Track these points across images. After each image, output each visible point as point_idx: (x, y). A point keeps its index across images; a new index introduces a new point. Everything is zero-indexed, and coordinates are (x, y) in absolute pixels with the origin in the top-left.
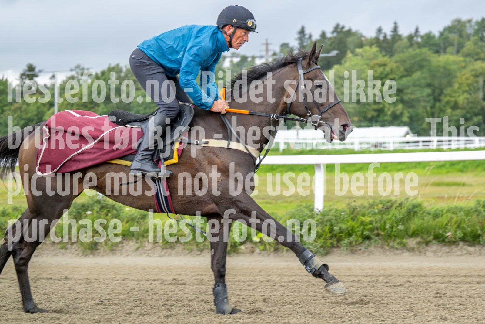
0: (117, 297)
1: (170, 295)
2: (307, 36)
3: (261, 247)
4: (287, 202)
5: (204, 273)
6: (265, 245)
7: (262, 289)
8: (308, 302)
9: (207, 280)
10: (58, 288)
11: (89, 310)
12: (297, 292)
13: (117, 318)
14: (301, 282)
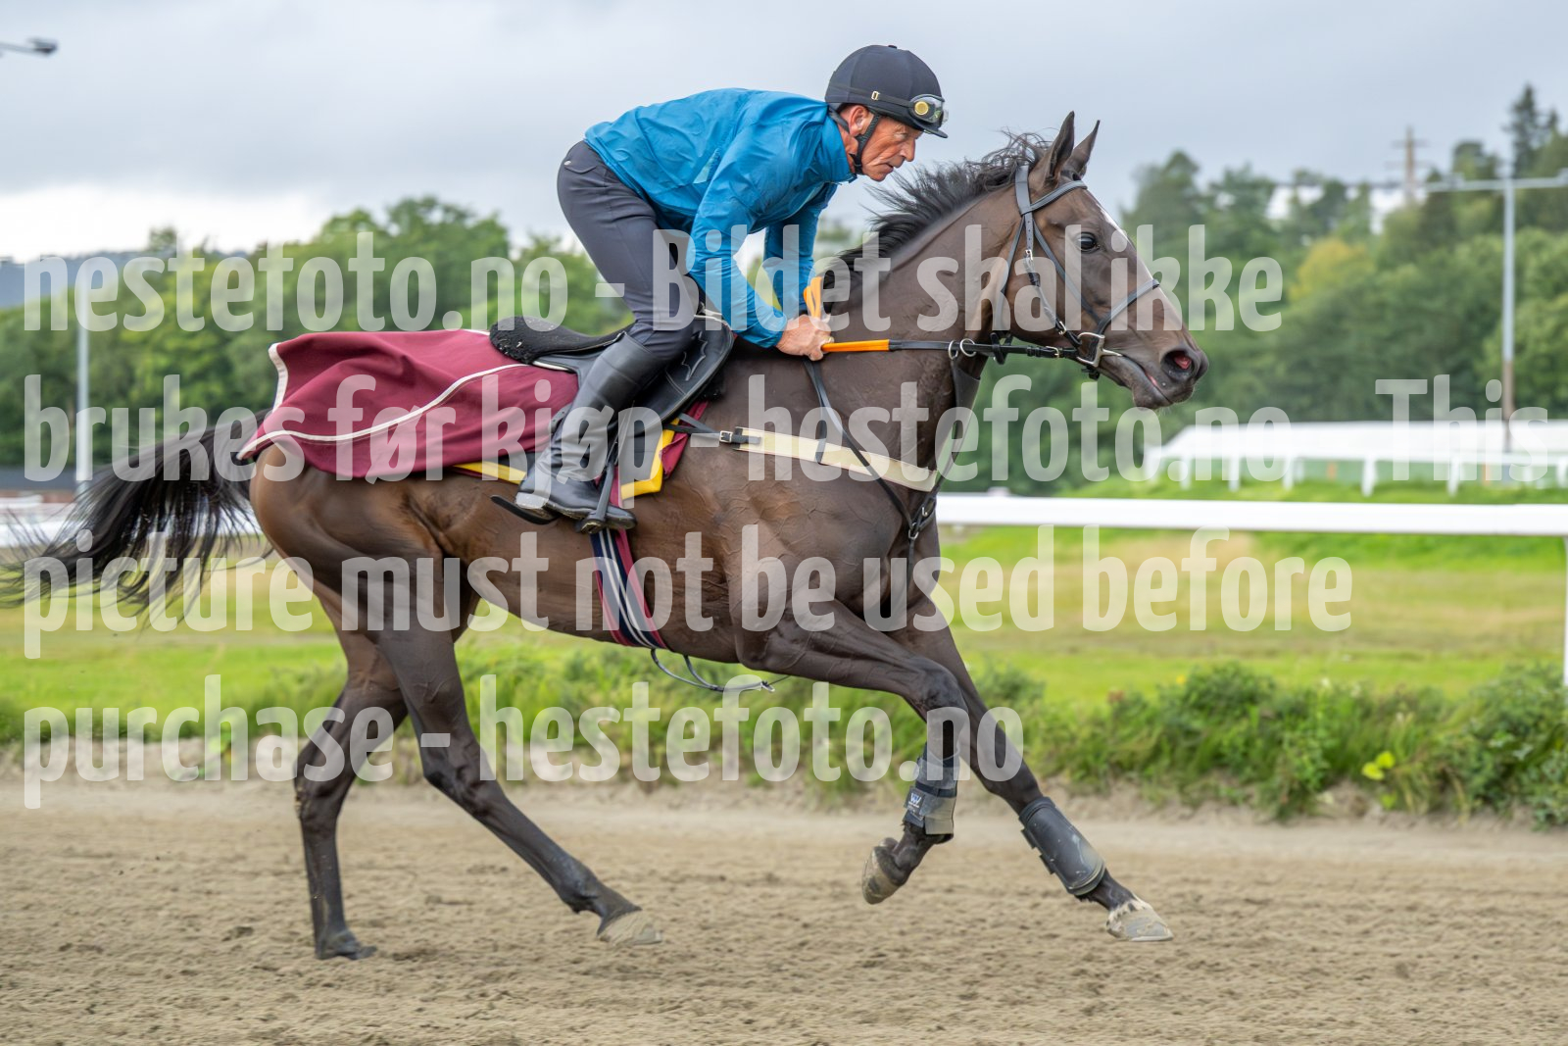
0: (929, 944)
1: (1097, 944)
2: (1543, 120)
3: (1389, 800)
4: (1470, 656)
5: (1204, 877)
6: (1401, 794)
7: (1390, 931)
8: (1541, 979)
9: (1214, 897)
10: (745, 909)
11: (842, 983)
12: (1505, 947)
13: (929, 1011)
14: (1520, 915)
